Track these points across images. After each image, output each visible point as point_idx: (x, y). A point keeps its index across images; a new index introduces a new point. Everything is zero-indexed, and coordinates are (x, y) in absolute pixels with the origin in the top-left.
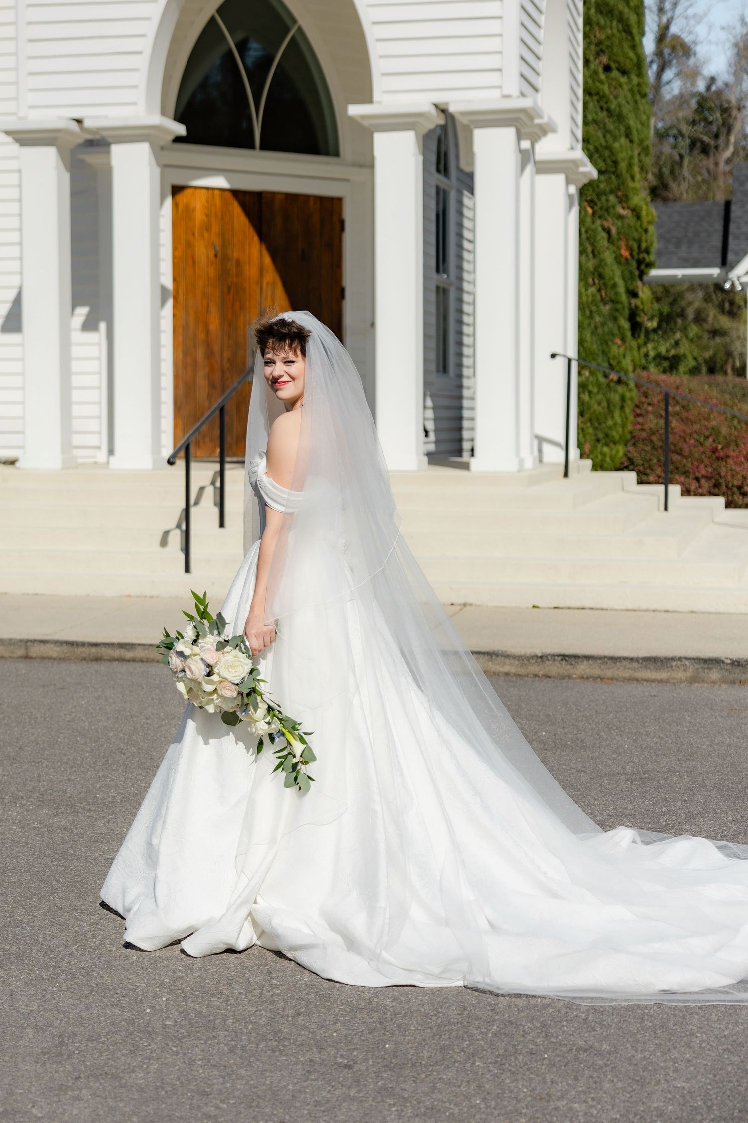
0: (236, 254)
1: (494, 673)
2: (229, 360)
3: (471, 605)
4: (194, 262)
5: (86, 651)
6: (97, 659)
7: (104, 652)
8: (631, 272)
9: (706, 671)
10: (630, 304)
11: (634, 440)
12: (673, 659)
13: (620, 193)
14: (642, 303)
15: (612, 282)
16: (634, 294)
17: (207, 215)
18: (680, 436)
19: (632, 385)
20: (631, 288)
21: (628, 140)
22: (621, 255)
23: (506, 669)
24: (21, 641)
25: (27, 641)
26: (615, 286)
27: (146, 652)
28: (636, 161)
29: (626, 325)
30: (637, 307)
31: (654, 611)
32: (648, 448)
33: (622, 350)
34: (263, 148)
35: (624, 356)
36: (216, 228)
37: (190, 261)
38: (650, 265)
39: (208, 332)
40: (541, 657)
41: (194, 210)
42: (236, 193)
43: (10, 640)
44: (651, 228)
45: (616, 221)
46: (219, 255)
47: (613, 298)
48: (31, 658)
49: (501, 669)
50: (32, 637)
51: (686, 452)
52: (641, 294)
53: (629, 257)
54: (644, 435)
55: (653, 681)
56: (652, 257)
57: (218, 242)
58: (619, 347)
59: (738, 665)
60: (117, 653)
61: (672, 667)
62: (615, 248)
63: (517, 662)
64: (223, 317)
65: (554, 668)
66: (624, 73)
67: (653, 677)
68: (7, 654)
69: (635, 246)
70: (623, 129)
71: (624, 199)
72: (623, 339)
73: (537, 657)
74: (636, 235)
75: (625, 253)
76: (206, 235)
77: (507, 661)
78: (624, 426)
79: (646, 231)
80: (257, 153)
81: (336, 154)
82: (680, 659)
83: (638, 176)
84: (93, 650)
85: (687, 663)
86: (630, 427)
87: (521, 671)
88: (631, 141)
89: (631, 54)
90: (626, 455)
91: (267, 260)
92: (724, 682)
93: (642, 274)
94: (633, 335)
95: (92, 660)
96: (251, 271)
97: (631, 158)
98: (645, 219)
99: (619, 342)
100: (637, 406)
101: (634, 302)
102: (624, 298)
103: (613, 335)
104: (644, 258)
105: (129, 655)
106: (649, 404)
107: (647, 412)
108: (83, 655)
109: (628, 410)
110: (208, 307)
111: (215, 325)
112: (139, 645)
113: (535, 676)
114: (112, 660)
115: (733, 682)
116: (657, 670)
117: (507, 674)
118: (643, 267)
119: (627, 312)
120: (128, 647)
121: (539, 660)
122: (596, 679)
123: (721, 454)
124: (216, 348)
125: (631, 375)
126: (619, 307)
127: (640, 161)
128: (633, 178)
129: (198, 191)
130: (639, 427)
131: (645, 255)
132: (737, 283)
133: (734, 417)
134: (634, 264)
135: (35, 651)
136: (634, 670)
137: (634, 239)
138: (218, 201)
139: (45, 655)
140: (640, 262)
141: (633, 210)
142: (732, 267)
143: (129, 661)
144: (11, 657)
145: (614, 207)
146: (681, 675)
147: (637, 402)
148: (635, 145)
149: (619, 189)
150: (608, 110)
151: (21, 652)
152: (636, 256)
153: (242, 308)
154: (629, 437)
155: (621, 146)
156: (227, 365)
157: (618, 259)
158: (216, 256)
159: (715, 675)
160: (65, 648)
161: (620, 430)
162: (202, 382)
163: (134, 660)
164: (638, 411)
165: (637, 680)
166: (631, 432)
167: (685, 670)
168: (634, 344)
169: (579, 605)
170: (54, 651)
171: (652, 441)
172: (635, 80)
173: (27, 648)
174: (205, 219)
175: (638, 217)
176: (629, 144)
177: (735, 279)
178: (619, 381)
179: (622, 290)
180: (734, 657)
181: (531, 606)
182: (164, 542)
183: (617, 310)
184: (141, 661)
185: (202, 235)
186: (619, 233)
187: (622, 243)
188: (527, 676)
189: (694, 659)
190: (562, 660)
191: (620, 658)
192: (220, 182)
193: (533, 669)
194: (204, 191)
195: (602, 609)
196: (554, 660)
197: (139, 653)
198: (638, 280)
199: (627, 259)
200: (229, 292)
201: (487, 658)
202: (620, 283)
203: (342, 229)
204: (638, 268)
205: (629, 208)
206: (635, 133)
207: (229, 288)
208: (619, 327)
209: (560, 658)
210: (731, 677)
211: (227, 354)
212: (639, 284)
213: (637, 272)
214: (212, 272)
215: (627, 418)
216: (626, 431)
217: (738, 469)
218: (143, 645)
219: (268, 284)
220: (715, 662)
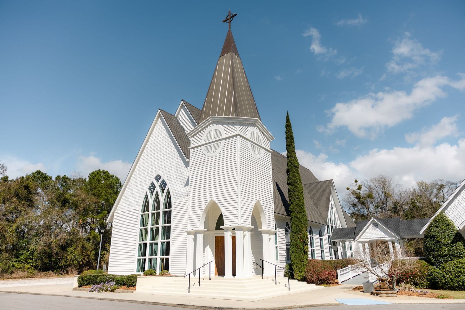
10: (303, 249)
16: (304, 247)
26: (300, 246)
29: (303, 252)
33: (303, 256)
45: (300, 236)
51: (313, 274)
65: (200, 308)
66: (300, 213)
71: (301, 232)
79: (305, 237)
89: (302, 210)
123: (319, 274)
126: (301, 249)
135: (151, 303)
137: (303, 238)
141: (303, 234)
142: (355, 239)
145: (299, 233)
150: (298, 219)
152: (304, 241)
157: (301, 242)
161: (303, 270)
168: (305, 255)
172: (303, 213)
179: (302, 246)
186: (300, 238)
197: (160, 304)
213: (304, 244)
215: (305, 268)
220: (217, 308)
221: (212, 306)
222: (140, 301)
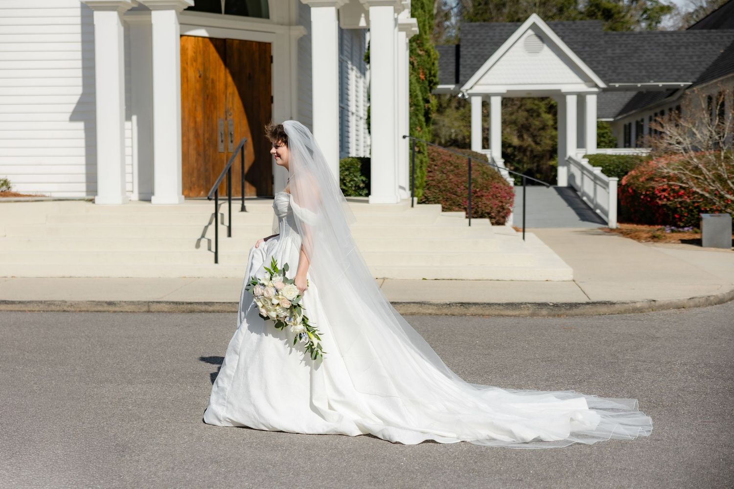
0: (211, 76)
1: (423, 314)
2: (208, 139)
3: (387, 279)
4: (187, 80)
5: (185, 307)
6: (192, 312)
7: (195, 307)
8: (425, 88)
9: (540, 310)
10: (425, 107)
11: (428, 186)
12: (521, 304)
13: (418, 42)
14: (432, 106)
15: (415, 94)
16: (427, 101)
17: (194, 53)
18: (455, 184)
19: (426, 154)
20: (425, 97)
21: (422, 11)
22: (420, 78)
23: (430, 311)
24: (145, 302)
25: (149, 302)
26: (416, 96)
27: (221, 306)
28: (427, 23)
29: (423, 119)
30: (429, 109)
31: (491, 280)
32: (437, 191)
33: (421, 133)
34: (227, 13)
35: (422, 137)
36: (200, 60)
37: (185, 80)
38: (436, 84)
39: (195, 122)
40: (449, 304)
41: (187, 49)
42: (211, 39)
43: (138, 302)
44: (436, 62)
45: (417, 58)
46: (202, 76)
47: (416, 103)
48: (152, 312)
49: (427, 312)
50: (152, 300)
51: (459, 193)
52: (431, 101)
53: (424, 79)
54: (434, 183)
55: (511, 316)
56: (437, 80)
57: (201, 69)
58: (419, 131)
59: (557, 306)
60: (204, 308)
61: (521, 308)
62: (415, 74)
63: (436, 308)
64: (205, 113)
65: (457, 310)
67: (511, 314)
68: (136, 310)
69: (428, 72)
70: (420, 4)
71: (421, 45)
72: (421, 127)
73: (447, 304)
74: (428, 66)
75: (422, 77)
76: (194, 64)
77: (431, 307)
78: (422, 178)
79: (433, 64)
80: (223, 16)
81: (268, 17)
82: (526, 303)
83: (428, 32)
84: (189, 306)
85: (529, 305)
86: (425, 179)
87: (438, 312)
88: (424, 11)
90: (423, 195)
91: (230, 79)
92: (550, 316)
93: (431, 88)
94: (426, 125)
95: (188, 312)
96: (220, 86)
97: (424, 21)
98: (433, 57)
99: (419, 128)
100: (429, 167)
101: (427, 105)
102: (422, 103)
103: (416, 125)
104: (432, 80)
105: (210, 309)
106: (436, 165)
107: (435, 170)
108: (183, 309)
109: (424, 169)
110: (196, 107)
111: (200, 117)
112: (217, 303)
113: (446, 315)
114: (201, 312)
115: (554, 316)
116: (513, 310)
117: (430, 314)
118: (432, 85)
119: (423, 111)
120: (210, 304)
121: (448, 306)
122: (479, 315)
123: (479, 194)
124: (201, 132)
125: (426, 149)
126: (419, 108)
127: (429, 23)
128: (425, 32)
129: (190, 38)
130: (431, 178)
131: (432, 78)
132: (465, 94)
133: (484, 173)
134: (427, 83)
135: (154, 307)
136: (501, 310)
137: (427, 68)
138: (201, 44)
139: (160, 310)
140: (430, 82)
141: (426, 52)
142: (463, 85)
143: (210, 312)
144: (139, 312)
145: (415, 50)
146: (526, 312)
147: (428, 164)
148: (426, 14)
149: (418, 40)
151: (145, 308)
152: (428, 79)
153: (215, 108)
154: (425, 184)
155: (419, 14)
156: (206, 142)
157: (418, 80)
158: (200, 77)
159: (544, 312)
160: (172, 306)
161: (420, 181)
162: (192, 152)
163: (214, 312)
164: (429, 169)
165: (502, 316)
166: (426, 182)
167: (528, 310)
168: (426, 130)
169: (448, 278)
170: (166, 308)
171: (439, 187)
173: (149, 306)
174: (193, 55)
175: (429, 56)
176: (423, 13)
177: (464, 91)
178: (419, 152)
179: (420, 98)
180: (555, 302)
181: (421, 278)
182: (198, 246)
183: (417, 110)
184: (218, 312)
185: (192, 64)
186: (418, 65)
187: (421, 71)
188: (441, 315)
189: (533, 303)
190: (461, 306)
191: (493, 304)
192: (203, 33)
193: (445, 311)
194: (193, 38)
195: (462, 280)
196: (457, 306)
198: (428, 92)
199: (423, 80)
200: (207, 98)
201: (419, 305)
202: (419, 94)
203: (272, 61)
204: (429, 85)
205: (423, 50)
206: (426, 7)
207: (208, 96)
208: (419, 120)
209: (460, 304)
210: (553, 313)
211: (207, 135)
212: (430, 95)
213: (428, 88)
214: (198, 86)
215: (423, 173)
216: (423, 181)
217: (488, 203)
218: (219, 303)
219: (230, 94)
220: (545, 305)
221: (520, 301)
222: (78, 303)
